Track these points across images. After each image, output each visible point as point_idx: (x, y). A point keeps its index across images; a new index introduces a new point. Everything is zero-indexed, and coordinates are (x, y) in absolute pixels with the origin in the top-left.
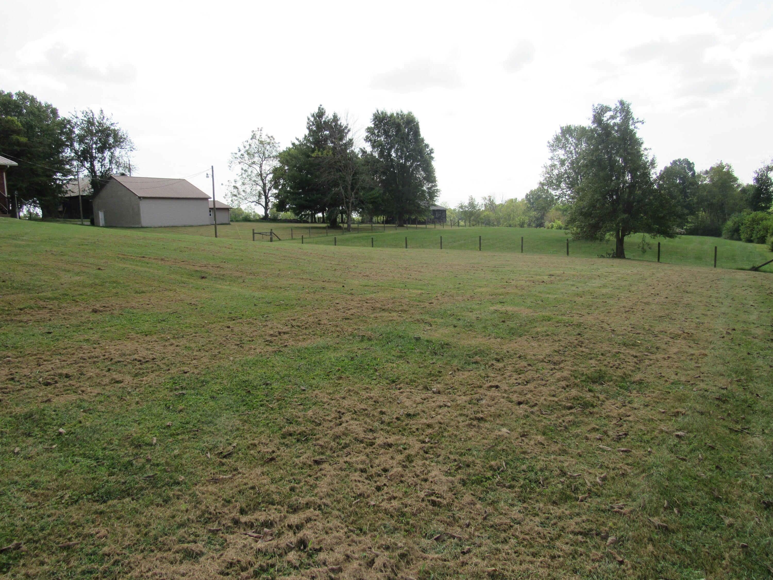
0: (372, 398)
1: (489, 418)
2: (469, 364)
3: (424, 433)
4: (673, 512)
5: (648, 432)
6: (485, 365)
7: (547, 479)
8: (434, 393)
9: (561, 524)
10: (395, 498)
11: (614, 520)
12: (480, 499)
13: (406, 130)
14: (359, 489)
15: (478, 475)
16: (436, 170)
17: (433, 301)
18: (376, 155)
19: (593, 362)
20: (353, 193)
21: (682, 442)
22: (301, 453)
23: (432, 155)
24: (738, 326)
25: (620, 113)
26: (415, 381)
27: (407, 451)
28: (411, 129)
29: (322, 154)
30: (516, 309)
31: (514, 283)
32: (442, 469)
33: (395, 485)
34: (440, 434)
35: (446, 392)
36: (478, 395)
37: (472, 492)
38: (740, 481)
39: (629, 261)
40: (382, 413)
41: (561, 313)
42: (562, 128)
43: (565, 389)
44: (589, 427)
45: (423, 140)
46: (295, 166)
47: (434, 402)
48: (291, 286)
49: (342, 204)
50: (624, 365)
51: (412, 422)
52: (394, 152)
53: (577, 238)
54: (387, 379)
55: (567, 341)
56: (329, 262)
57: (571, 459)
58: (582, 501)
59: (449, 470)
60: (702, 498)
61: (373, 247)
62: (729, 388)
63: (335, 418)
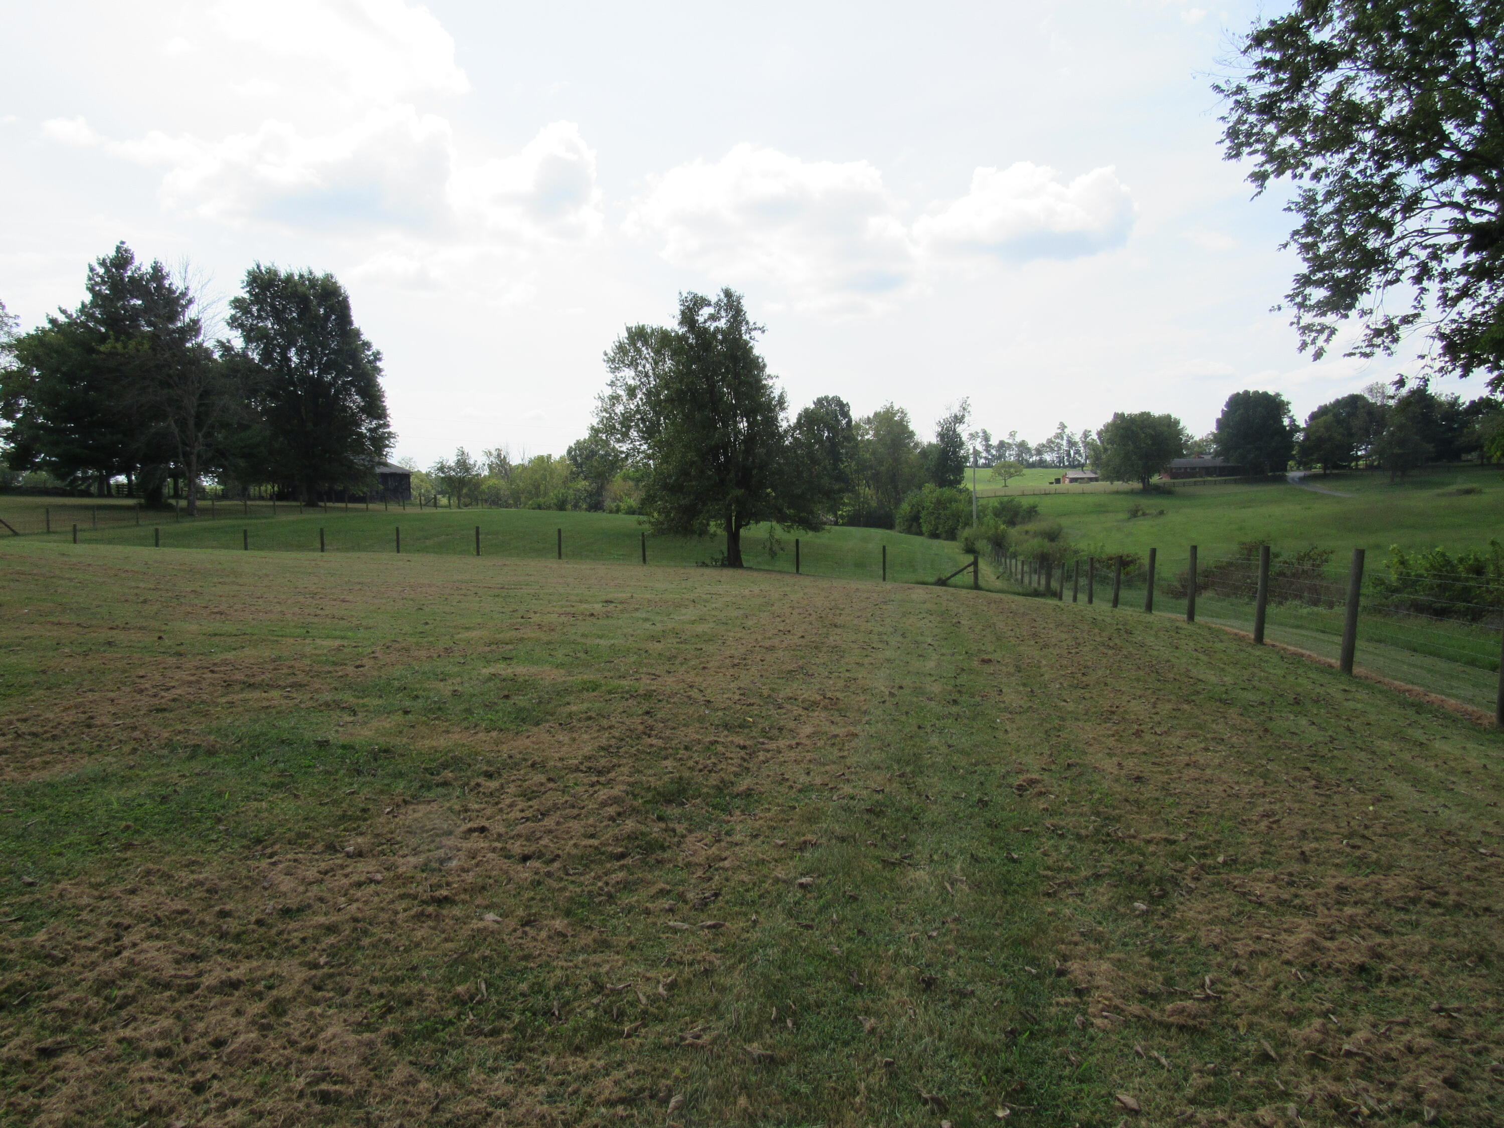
0: (201, 884)
1: (463, 896)
2: (429, 789)
3: (319, 947)
4: (786, 1027)
5: (754, 884)
6: (463, 786)
7: (568, 1003)
8: (348, 855)
9: (586, 1090)
10: (234, 1103)
11: (684, 1064)
12: (428, 1069)
13: (322, 311)
14: (149, 1099)
15: (427, 1019)
16: (386, 395)
17: (365, 661)
18: (255, 356)
19: (668, 763)
20: (200, 435)
21: (809, 895)
22: (6, 1037)
23: (378, 364)
24: (907, 682)
25: (726, 310)
26: (307, 836)
27: (275, 992)
28: (330, 310)
29: (125, 348)
30: (534, 669)
31: (536, 618)
32: (352, 1020)
33: (240, 1072)
34: (354, 943)
35: (375, 852)
36: (442, 850)
37: (411, 1058)
38: (892, 949)
39: (749, 572)
40: (223, 914)
41: (618, 674)
42: (629, 330)
43: (614, 821)
44: (653, 890)
45: (357, 334)
46: (58, 370)
47: (346, 876)
48: (26, 642)
49: (175, 457)
50: (723, 766)
51: (292, 925)
52: (296, 354)
53: (660, 531)
54: (244, 836)
55: (624, 727)
56: (133, 584)
57: (617, 957)
58: (629, 1036)
59: (366, 1018)
60: (832, 990)
61: (246, 549)
62: (887, 790)
63: (107, 941)
